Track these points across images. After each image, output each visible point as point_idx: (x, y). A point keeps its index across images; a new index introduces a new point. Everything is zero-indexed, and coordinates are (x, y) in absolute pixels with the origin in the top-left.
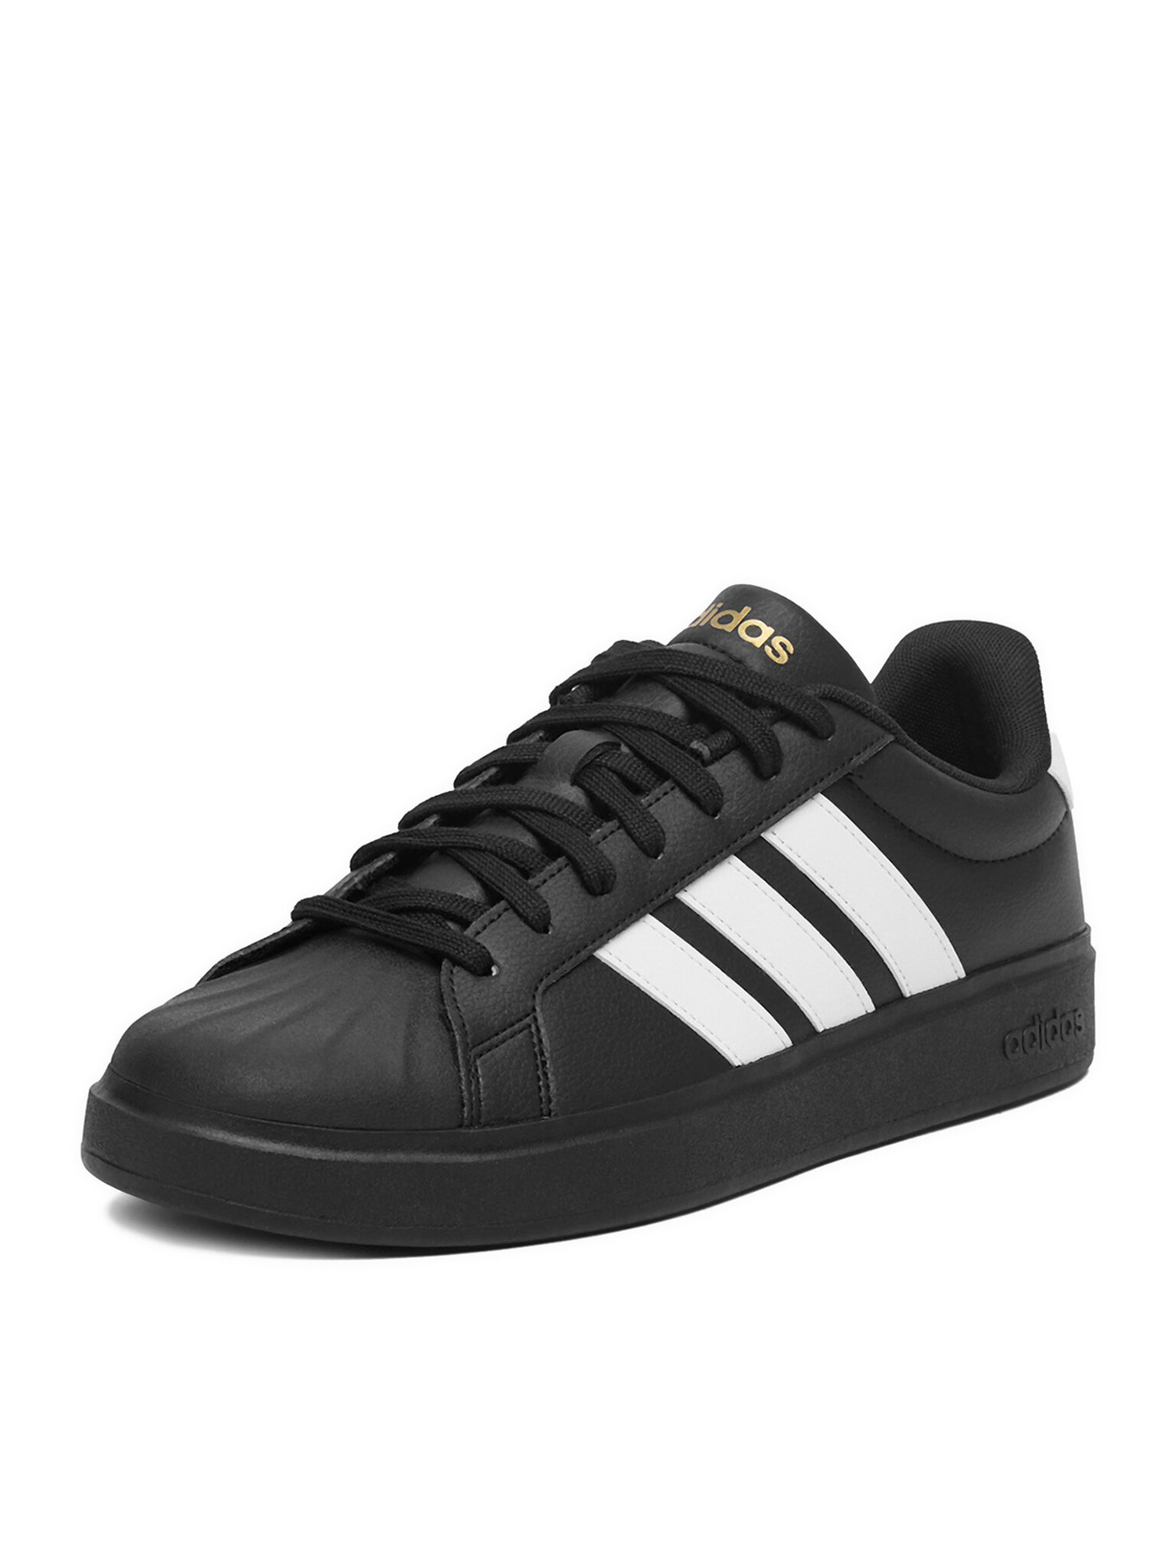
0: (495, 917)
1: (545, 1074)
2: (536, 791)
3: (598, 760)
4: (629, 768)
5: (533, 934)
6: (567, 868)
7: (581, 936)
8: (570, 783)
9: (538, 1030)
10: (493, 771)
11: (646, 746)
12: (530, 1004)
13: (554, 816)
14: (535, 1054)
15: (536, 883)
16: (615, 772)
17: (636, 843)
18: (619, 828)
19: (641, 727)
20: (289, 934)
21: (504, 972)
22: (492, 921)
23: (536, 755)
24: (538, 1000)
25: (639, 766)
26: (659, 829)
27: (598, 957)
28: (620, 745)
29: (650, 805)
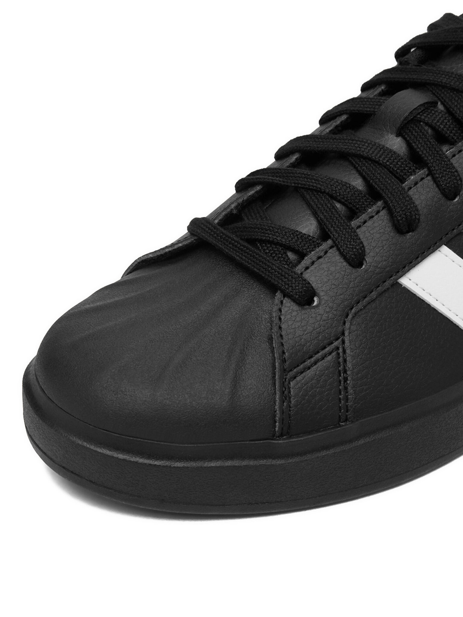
0: (322, 254)
1: (346, 388)
2: (369, 142)
3: (419, 116)
4: (441, 124)
5: (349, 269)
6: (383, 211)
7: (388, 269)
8: (395, 134)
9: (344, 351)
10: (344, 117)
11: (456, 106)
12: (340, 329)
13: (380, 164)
14: (339, 371)
15: (358, 224)
16: (430, 126)
17: (440, 189)
18: (427, 176)
19: (453, 89)
20: (181, 247)
21: (323, 302)
22: (320, 257)
23: (374, 108)
24: (347, 325)
25: (449, 122)
26: (458, 178)
27: (400, 283)
28: (437, 103)
29: (454, 156)
